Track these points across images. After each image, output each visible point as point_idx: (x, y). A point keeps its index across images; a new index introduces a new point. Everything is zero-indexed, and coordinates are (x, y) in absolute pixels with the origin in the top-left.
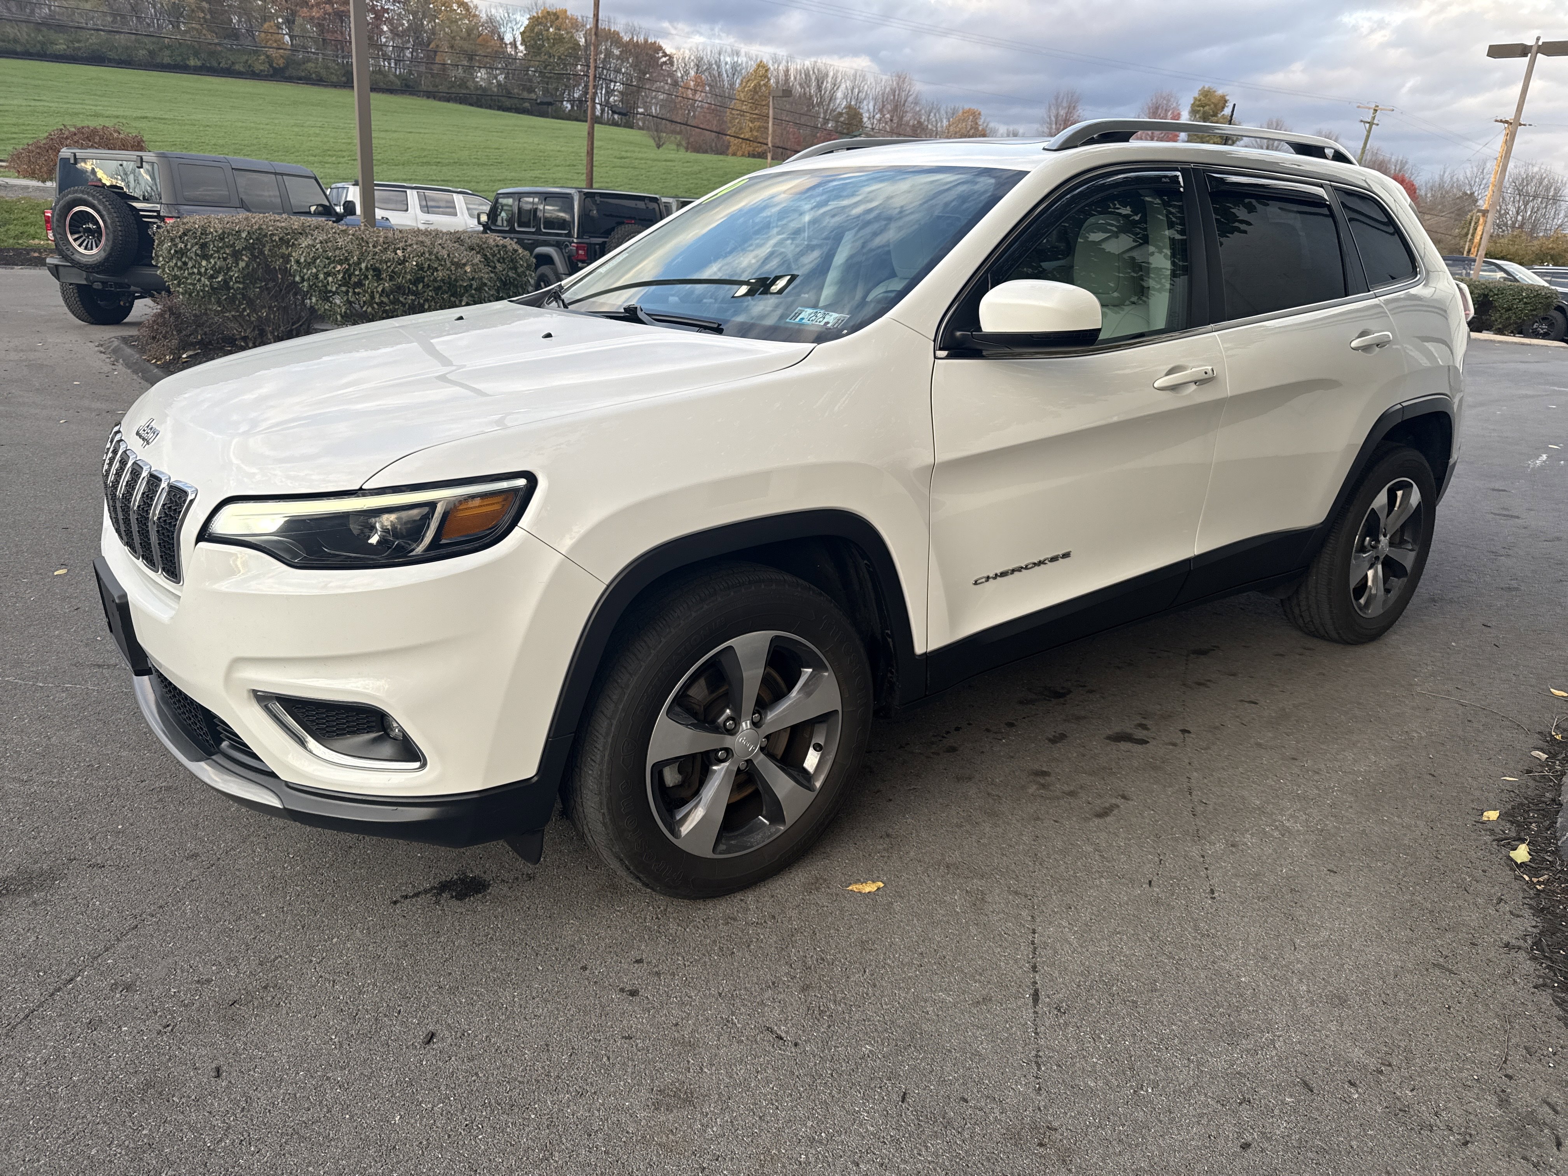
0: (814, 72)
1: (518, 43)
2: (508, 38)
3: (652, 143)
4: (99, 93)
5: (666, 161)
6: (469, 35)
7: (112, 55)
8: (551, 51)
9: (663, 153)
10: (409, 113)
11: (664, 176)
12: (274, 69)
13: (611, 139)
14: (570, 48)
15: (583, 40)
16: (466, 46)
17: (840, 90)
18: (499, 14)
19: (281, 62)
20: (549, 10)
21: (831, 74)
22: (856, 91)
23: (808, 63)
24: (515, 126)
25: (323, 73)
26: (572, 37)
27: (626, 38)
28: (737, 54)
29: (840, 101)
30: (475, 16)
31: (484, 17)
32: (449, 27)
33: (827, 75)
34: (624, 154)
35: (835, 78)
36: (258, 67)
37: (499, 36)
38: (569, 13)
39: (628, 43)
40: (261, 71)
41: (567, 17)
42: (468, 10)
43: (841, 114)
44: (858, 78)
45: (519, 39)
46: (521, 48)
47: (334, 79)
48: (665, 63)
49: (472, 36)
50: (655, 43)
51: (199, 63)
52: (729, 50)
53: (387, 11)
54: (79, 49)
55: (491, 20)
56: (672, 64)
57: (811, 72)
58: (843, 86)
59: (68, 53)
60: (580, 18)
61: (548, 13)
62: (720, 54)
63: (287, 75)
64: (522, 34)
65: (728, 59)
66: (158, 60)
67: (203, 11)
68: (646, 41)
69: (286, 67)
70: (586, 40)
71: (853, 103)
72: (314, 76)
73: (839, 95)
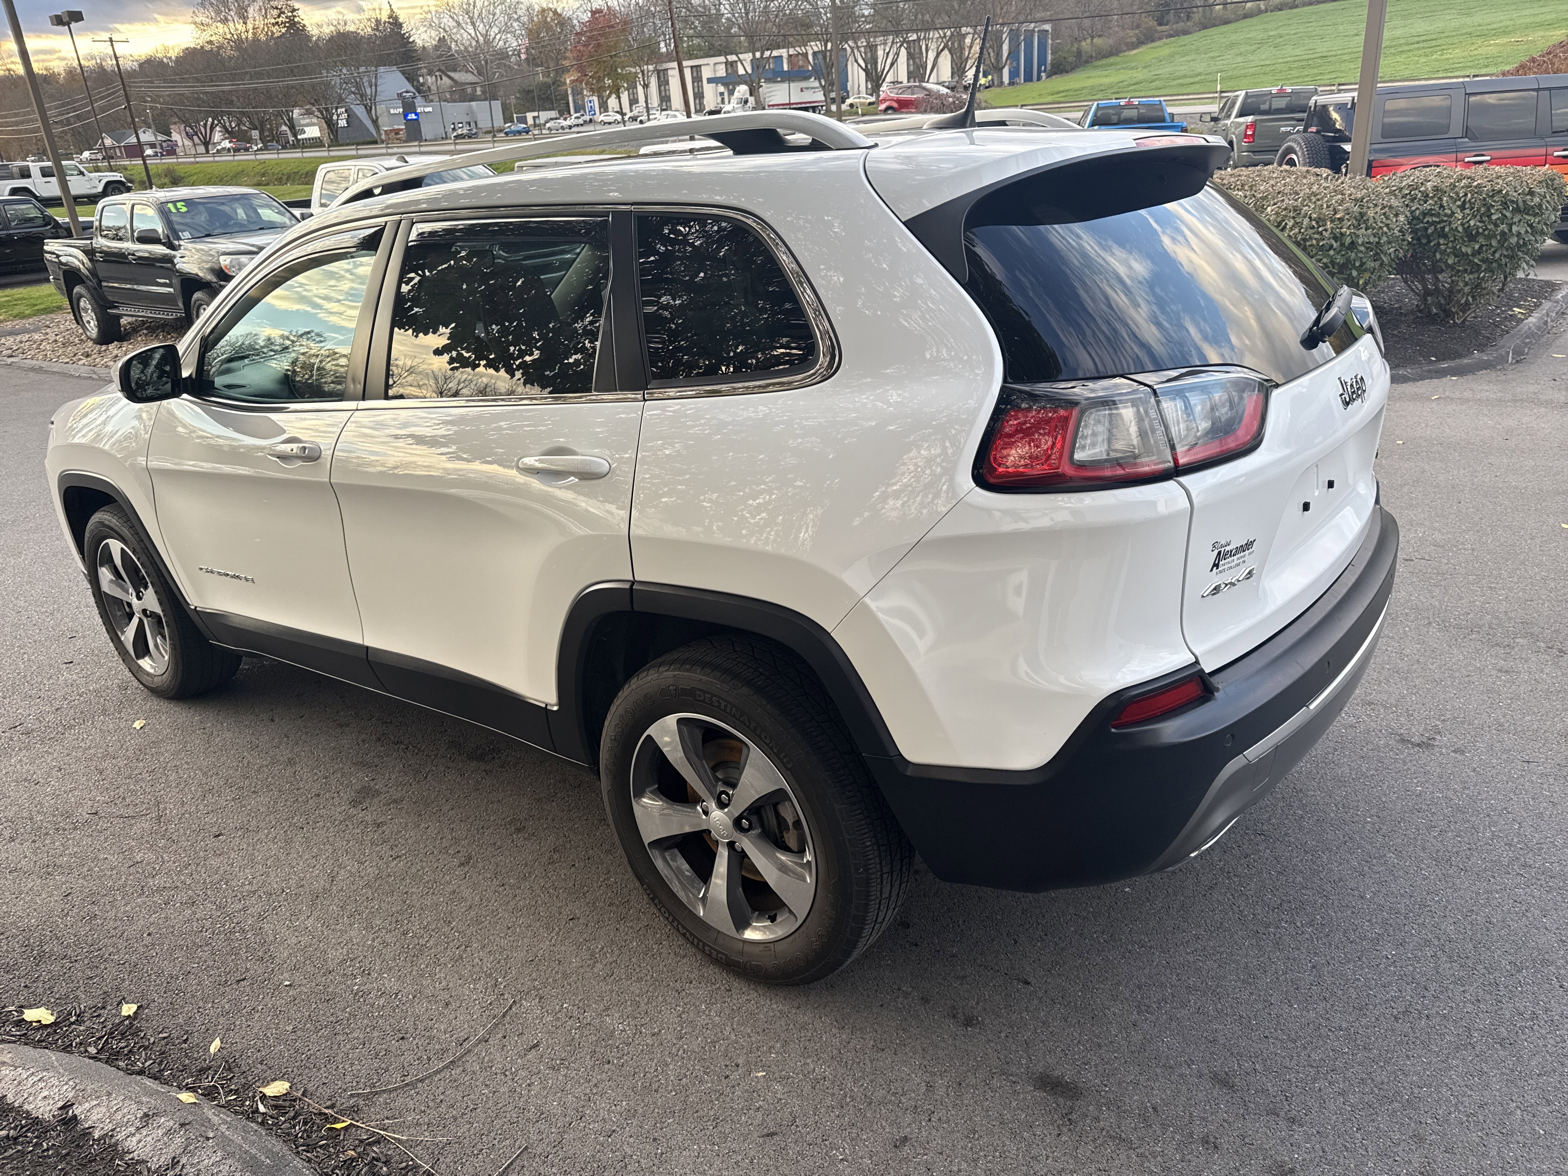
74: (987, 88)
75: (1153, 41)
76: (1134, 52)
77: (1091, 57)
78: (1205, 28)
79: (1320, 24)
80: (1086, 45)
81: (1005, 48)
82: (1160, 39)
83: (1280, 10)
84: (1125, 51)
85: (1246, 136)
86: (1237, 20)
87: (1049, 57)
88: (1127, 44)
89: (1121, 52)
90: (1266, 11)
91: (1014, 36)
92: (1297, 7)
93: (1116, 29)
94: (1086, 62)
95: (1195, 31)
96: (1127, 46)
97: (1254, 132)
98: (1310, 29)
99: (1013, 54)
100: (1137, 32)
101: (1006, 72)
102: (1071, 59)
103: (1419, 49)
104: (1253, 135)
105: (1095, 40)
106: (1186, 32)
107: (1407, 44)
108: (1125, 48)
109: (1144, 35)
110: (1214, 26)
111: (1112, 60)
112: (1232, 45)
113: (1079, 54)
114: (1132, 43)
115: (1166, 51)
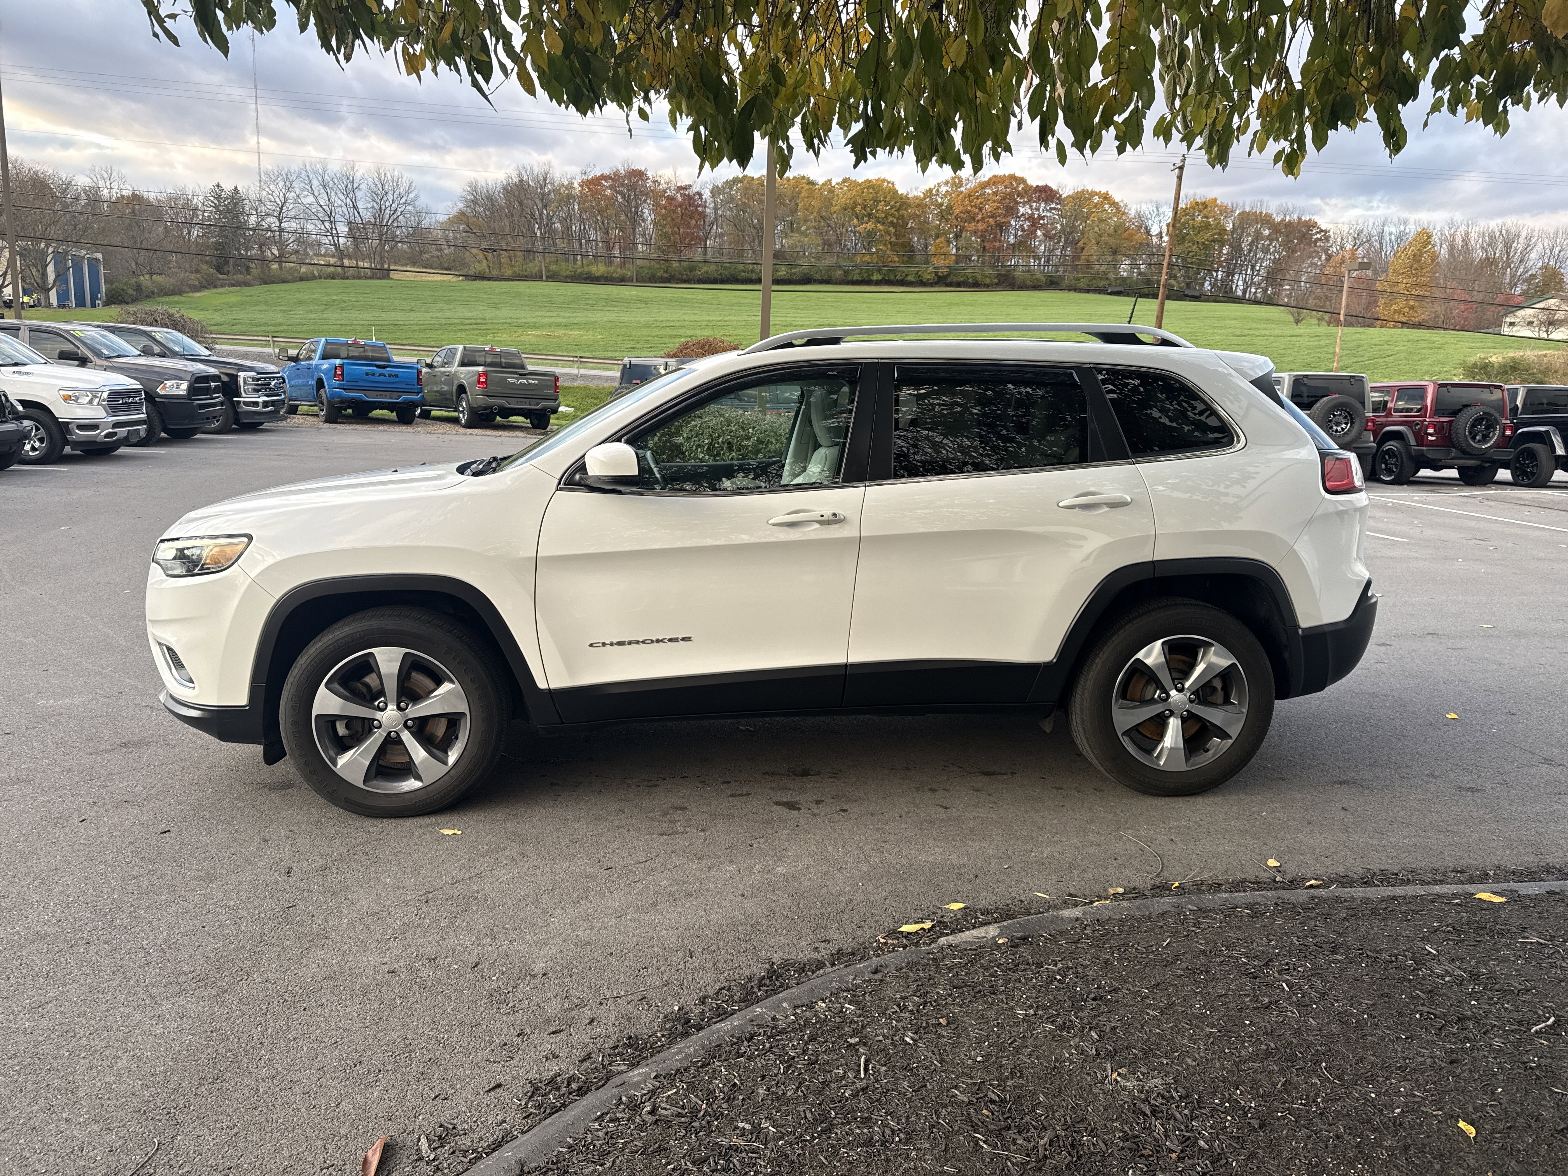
0: (1501, 234)
1: (1164, 235)
2: (1155, 231)
3: (1291, 319)
4: (801, 307)
5: (1291, 336)
6: (1116, 231)
7: (817, 277)
8: (1195, 238)
9: (1301, 329)
10: (1047, 306)
11: (1283, 352)
12: (939, 277)
13: (1245, 318)
14: (1215, 234)
15: (1231, 226)
16: (1112, 241)
17: (1535, 250)
18: (1147, 209)
19: (946, 271)
20: (1199, 200)
21: (1524, 234)
22: (1557, 250)
23: (1494, 224)
24: (1149, 310)
25: (979, 277)
26: (1219, 223)
27: (1278, 219)
28: (1405, 223)
29: (1535, 261)
30: (1124, 213)
31: (1132, 214)
32: (1098, 226)
33: (1518, 236)
34: (1246, 332)
35: (1529, 238)
36: (926, 277)
37: (1146, 228)
38: (1218, 202)
39: (1279, 223)
40: (928, 280)
41: (1217, 206)
42: (1118, 209)
43: (1533, 276)
44: (1560, 236)
45: (1165, 229)
46: (1166, 238)
47: (988, 281)
48: (1320, 239)
49: (1119, 232)
50: (1310, 220)
51: (880, 278)
52: (1396, 220)
53: (1043, 218)
54: (795, 273)
55: (1139, 215)
56: (1327, 239)
57: (1498, 234)
58: (1539, 247)
59: (786, 277)
60: (1230, 205)
61: (1197, 204)
62: (1383, 226)
63: (949, 280)
64: (1168, 225)
65: (1393, 229)
66: (850, 278)
67: (889, 234)
68: (1300, 219)
69: (949, 274)
70: (1234, 225)
71: (1551, 263)
72: (970, 280)
73: (1533, 255)
74: (31, 307)
75: (215, 287)
76: (198, 294)
77: (153, 292)
78: (266, 283)
79: (376, 296)
80: (145, 280)
81: (51, 269)
82: (222, 286)
83: (333, 278)
84: (187, 292)
85: (479, 382)
86: (294, 281)
87: (103, 288)
88: (190, 286)
89: (184, 292)
90: (320, 278)
91: (60, 260)
92: (347, 278)
93: (176, 270)
94: (148, 297)
95: (256, 285)
96: (190, 288)
97: (486, 380)
98: (369, 299)
99: (61, 276)
100: (198, 276)
101: (53, 294)
102: (131, 292)
103: (473, 329)
104: (485, 382)
105: (154, 277)
106: (247, 284)
107: (462, 324)
108: (188, 290)
109: (206, 280)
110: (273, 282)
111: (176, 298)
112: (300, 303)
113: (139, 288)
114: (195, 286)
115: (233, 299)
